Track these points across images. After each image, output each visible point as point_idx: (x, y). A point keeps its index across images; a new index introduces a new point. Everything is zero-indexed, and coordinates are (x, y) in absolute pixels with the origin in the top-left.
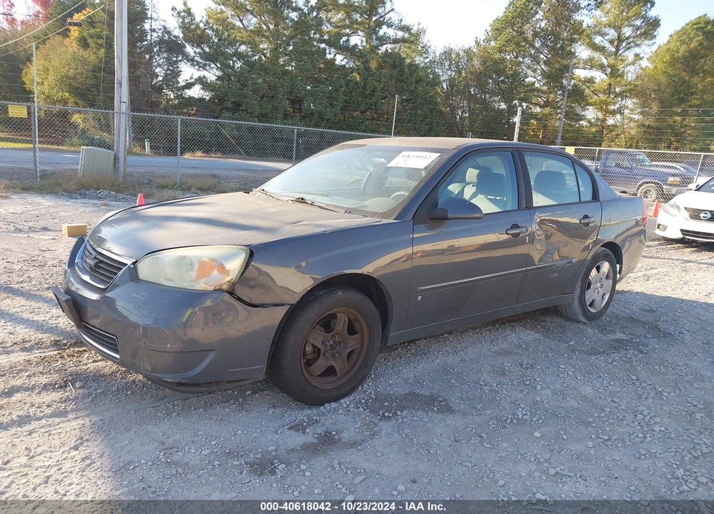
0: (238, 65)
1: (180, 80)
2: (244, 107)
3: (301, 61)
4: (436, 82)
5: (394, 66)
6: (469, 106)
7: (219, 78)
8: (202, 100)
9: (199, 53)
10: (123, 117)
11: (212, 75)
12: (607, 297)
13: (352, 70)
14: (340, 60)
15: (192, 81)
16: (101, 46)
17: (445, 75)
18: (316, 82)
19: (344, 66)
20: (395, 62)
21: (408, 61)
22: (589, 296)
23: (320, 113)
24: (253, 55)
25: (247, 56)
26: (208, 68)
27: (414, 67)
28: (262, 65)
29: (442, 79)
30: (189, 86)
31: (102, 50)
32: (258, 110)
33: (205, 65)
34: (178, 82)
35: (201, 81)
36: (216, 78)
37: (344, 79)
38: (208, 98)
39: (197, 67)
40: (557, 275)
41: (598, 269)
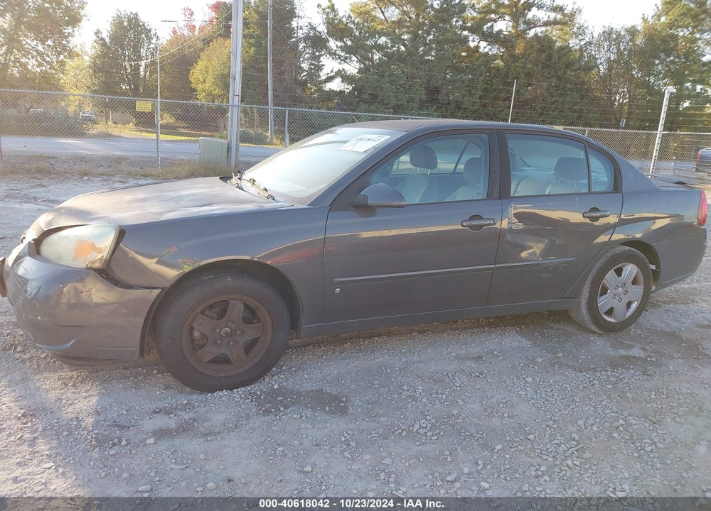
0: (376, 57)
1: (321, 74)
2: (380, 98)
3: (441, 50)
4: (591, 66)
5: (541, 51)
6: (629, 92)
7: (360, 71)
8: (341, 92)
9: (341, 47)
10: (236, 109)
11: (352, 68)
12: (634, 305)
13: (495, 57)
14: (484, 47)
15: (333, 74)
16: (252, 45)
17: (603, 57)
18: (457, 70)
19: (487, 53)
20: (543, 46)
21: (558, 44)
22: (603, 302)
23: (457, 101)
24: (392, 47)
25: (387, 47)
26: (348, 61)
27: (566, 50)
28: (400, 56)
29: (599, 62)
30: (330, 79)
31: (253, 49)
32: (393, 102)
33: (346, 58)
34: (319, 76)
35: (340, 74)
36: (357, 70)
37: (485, 66)
38: (348, 91)
39: (339, 61)
40: (549, 275)
41: (619, 272)
